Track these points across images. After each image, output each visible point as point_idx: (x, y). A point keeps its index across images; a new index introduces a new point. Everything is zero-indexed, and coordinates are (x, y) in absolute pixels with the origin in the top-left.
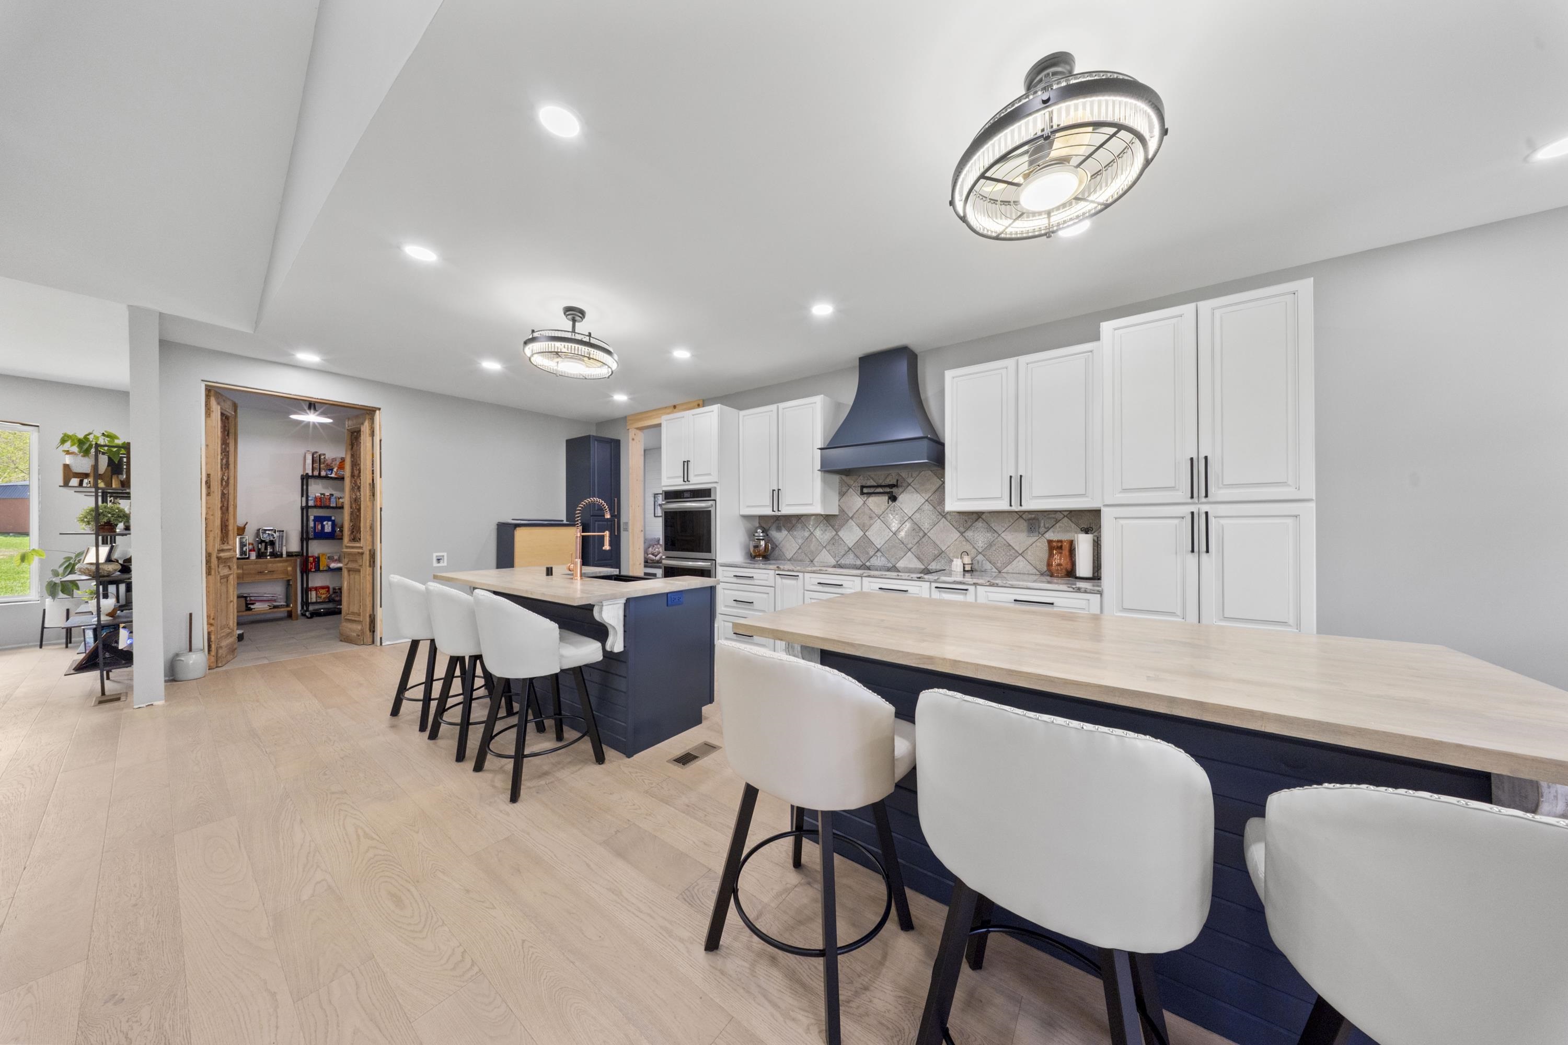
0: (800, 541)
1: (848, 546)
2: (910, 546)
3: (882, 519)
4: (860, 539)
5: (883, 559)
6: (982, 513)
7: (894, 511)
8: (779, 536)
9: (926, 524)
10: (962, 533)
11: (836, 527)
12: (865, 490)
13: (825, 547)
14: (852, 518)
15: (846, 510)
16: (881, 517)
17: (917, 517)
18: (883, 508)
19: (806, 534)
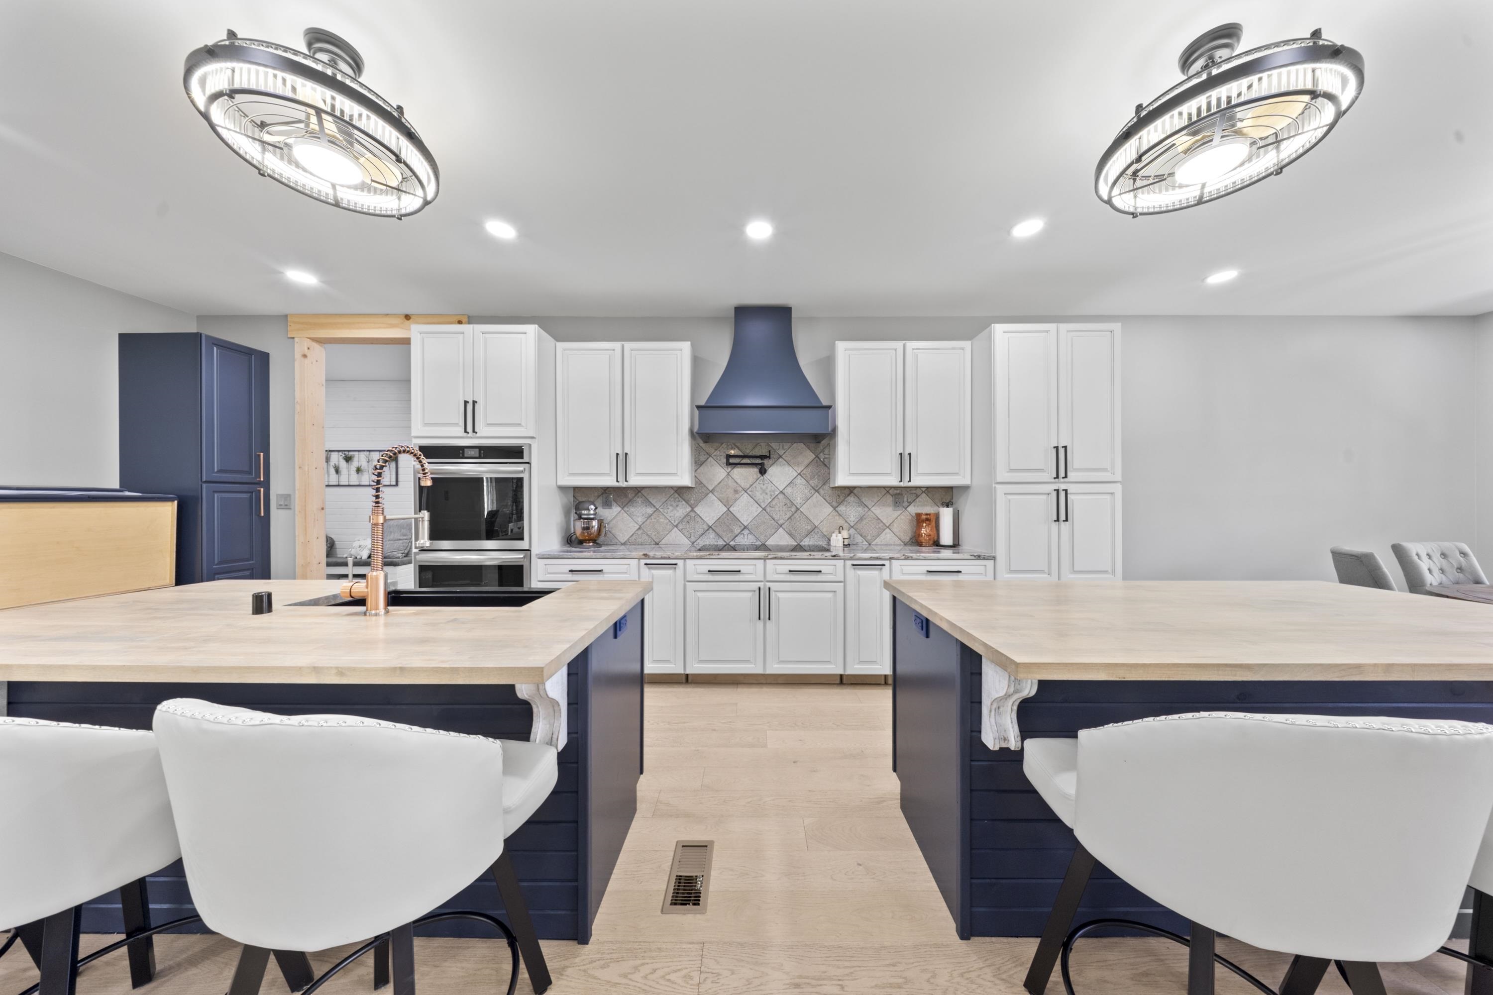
0: (640, 520)
1: (707, 524)
2: (781, 522)
3: (750, 493)
4: (723, 515)
5: (750, 536)
6: (855, 487)
7: (764, 485)
8: (611, 514)
9: (799, 499)
10: (835, 508)
11: (692, 502)
12: (731, 461)
13: (676, 526)
14: (712, 491)
15: (704, 482)
16: (748, 491)
17: (789, 491)
18: (751, 481)
19: (650, 510)
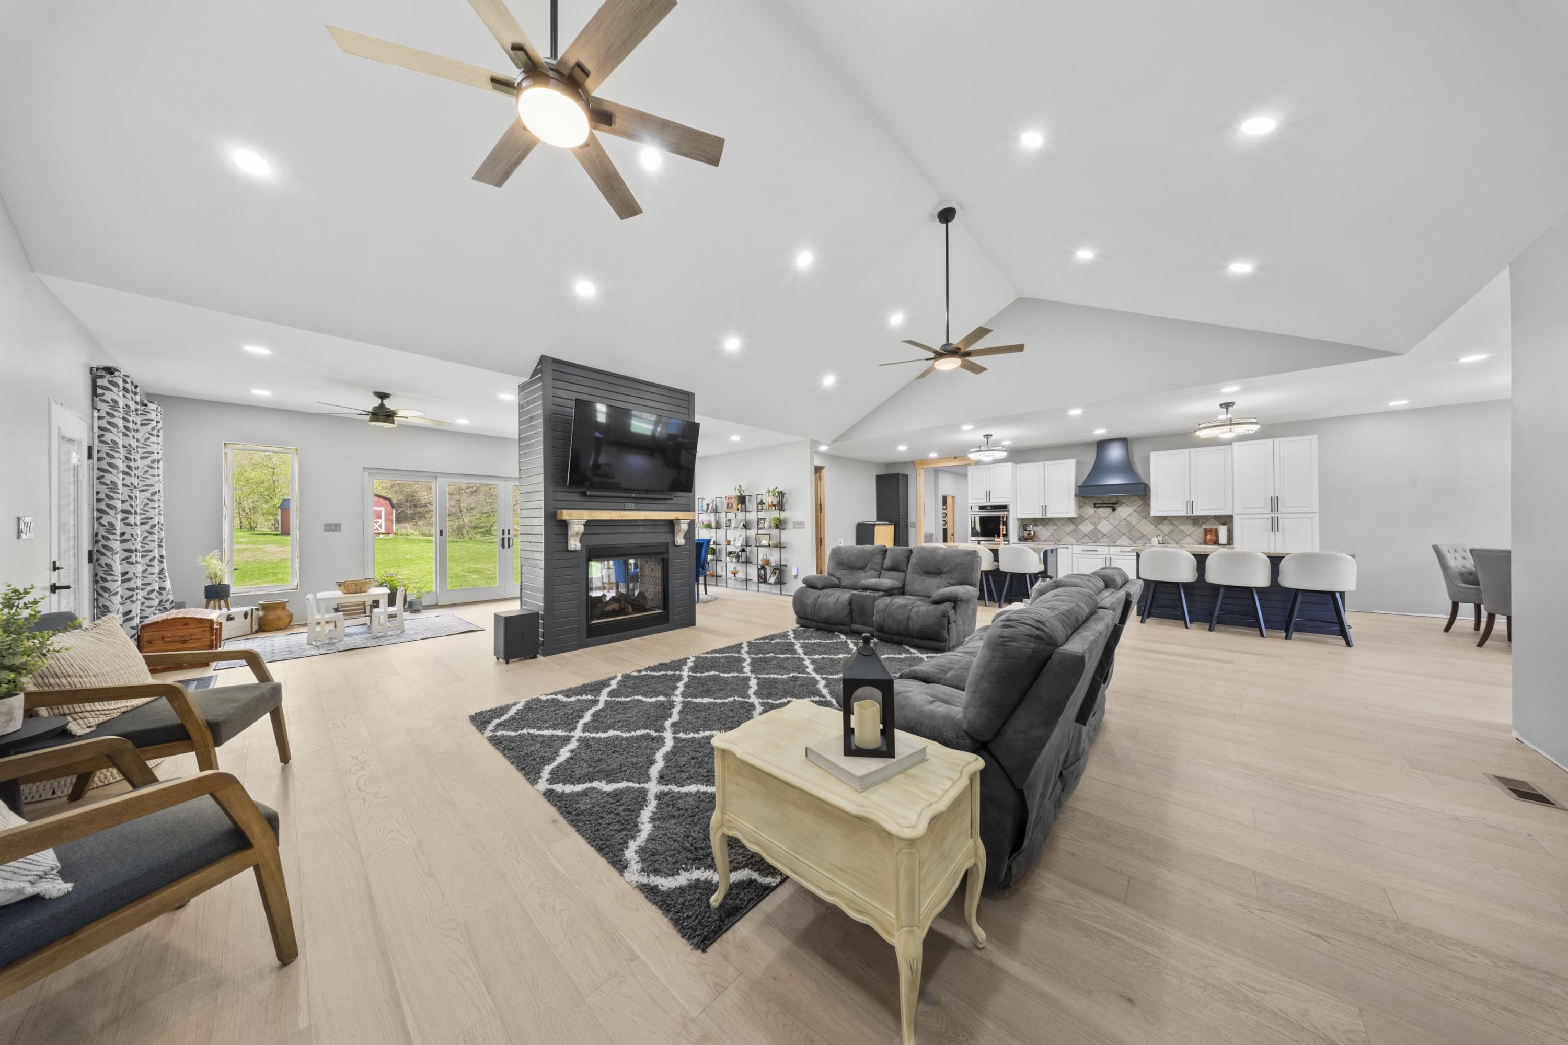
0: (1051, 531)
1: (1085, 532)
3: (1107, 520)
4: (1092, 529)
6: (1167, 517)
8: (1040, 528)
10: (1156, 526)
12: (1096, 506)
14: (1087, 519)
15: (1083, 515)
17: (1129, 518)
18: (1107, 514)
19: (1056, 527)
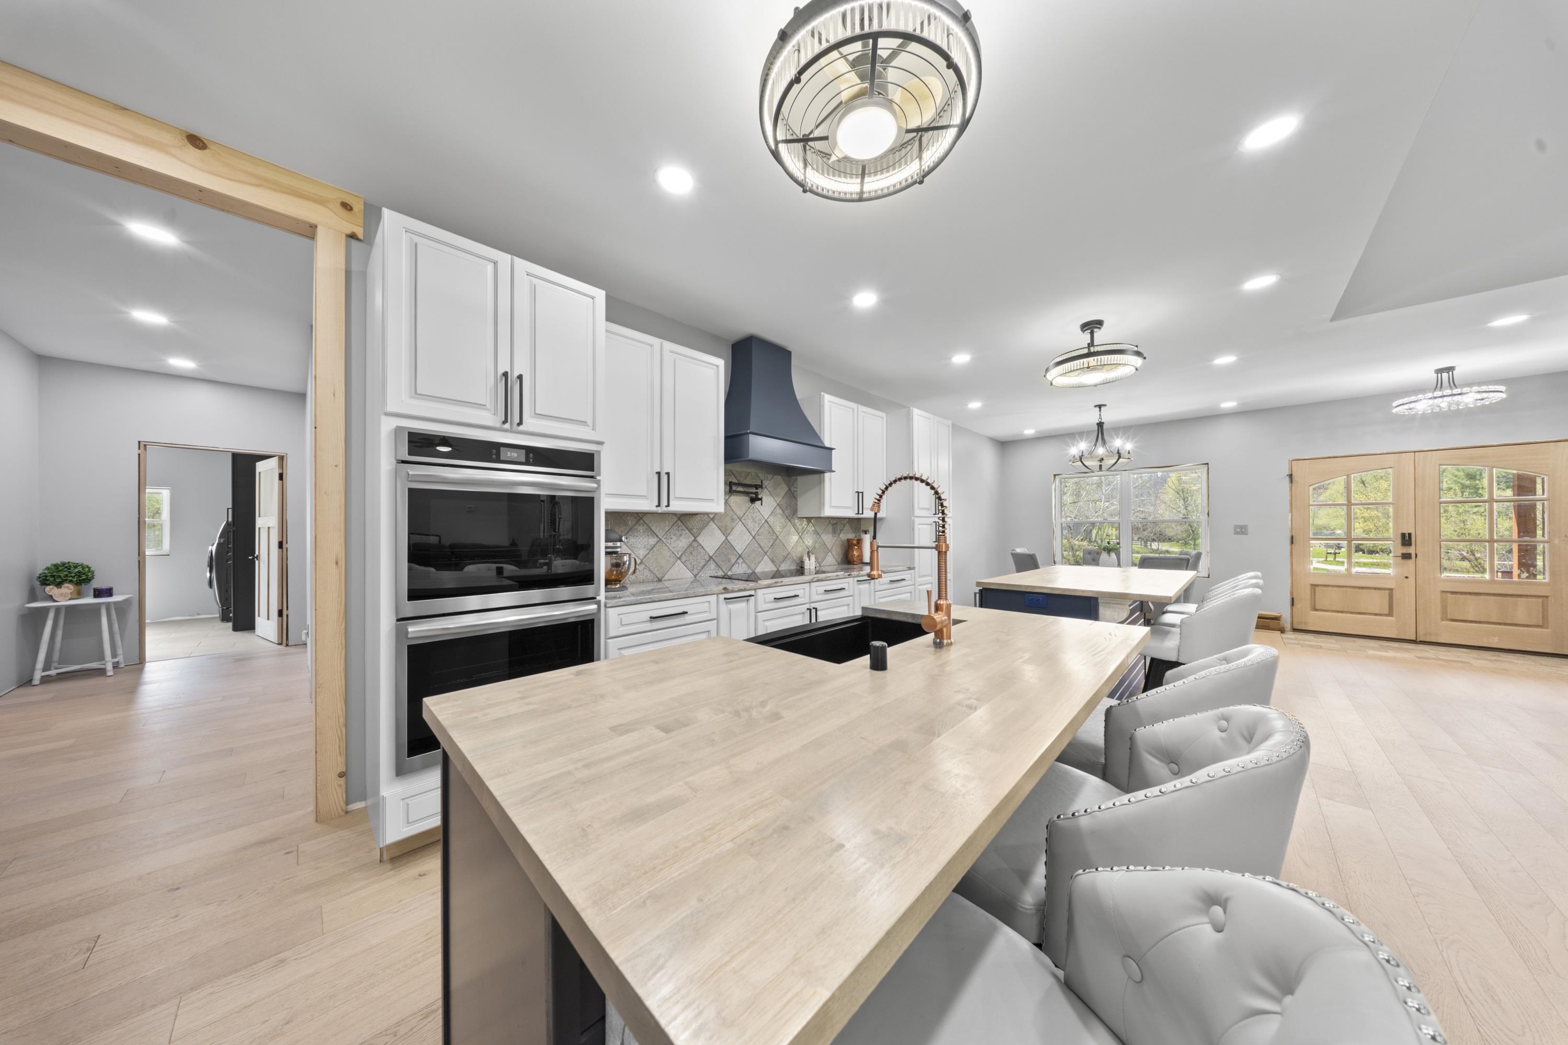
1: (709, 554)
2: (766, 549)
4: (721, 545)
5: (744, 565)
7: (754, 513)
9: (778, 527)
11: (695, 531)
13: (680, 558)
14: (713, 520)
16: (742, 520)
18: (744, 509)
